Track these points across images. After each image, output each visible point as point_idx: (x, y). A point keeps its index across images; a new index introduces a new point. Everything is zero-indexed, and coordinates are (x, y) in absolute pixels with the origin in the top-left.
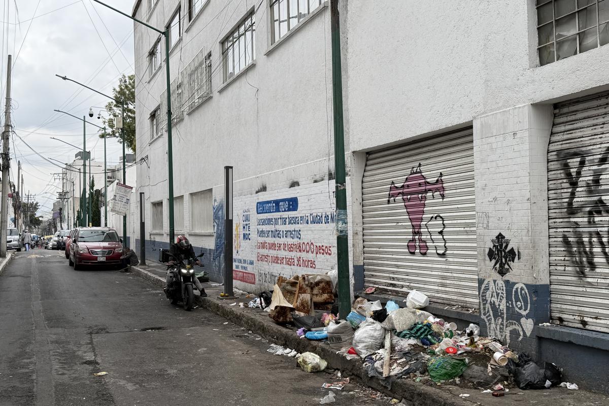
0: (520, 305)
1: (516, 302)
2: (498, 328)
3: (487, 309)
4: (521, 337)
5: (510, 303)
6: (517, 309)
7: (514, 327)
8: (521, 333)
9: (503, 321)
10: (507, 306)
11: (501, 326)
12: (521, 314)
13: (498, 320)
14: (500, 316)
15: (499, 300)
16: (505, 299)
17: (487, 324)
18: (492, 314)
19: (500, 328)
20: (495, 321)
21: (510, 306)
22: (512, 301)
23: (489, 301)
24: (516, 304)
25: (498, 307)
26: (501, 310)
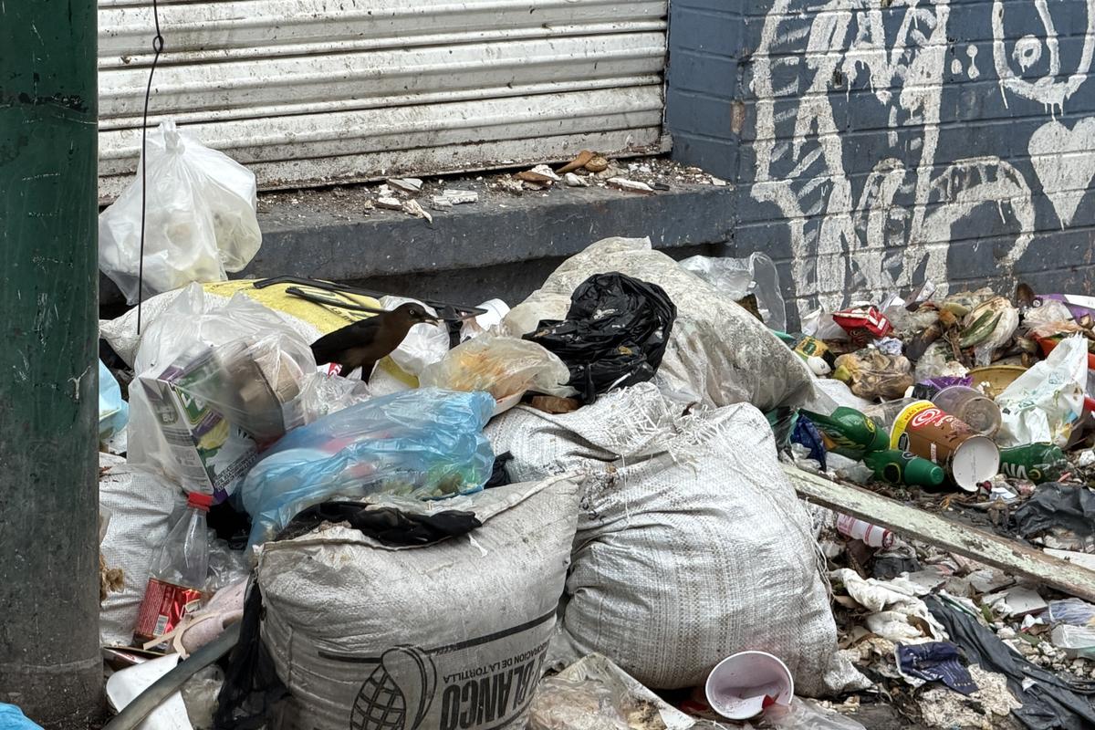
0: (1036, 56)
1: (1011, 38)
2: (875, 229)
3: (801, 130)
4: (1023, 241)
5: (972, 51)
6: (1013, 83)
7: (985, 192)
8: (1027, 218)
9: (911, 177)
10: (948, 78)
11: (898, 214)
12: (1035, 103)
13: (879, 180)
14: (896, 153)
15: (897, 52)
16: (940, 37)
17: (796, 226)
18: (834, 155)
19: (891, 228)
20: (856, 192)
21: (973, 72)
22: (985, 39)
23: (824, 78)
24: (1009, 49)
25: (883, 97)
26: (904, 114)
